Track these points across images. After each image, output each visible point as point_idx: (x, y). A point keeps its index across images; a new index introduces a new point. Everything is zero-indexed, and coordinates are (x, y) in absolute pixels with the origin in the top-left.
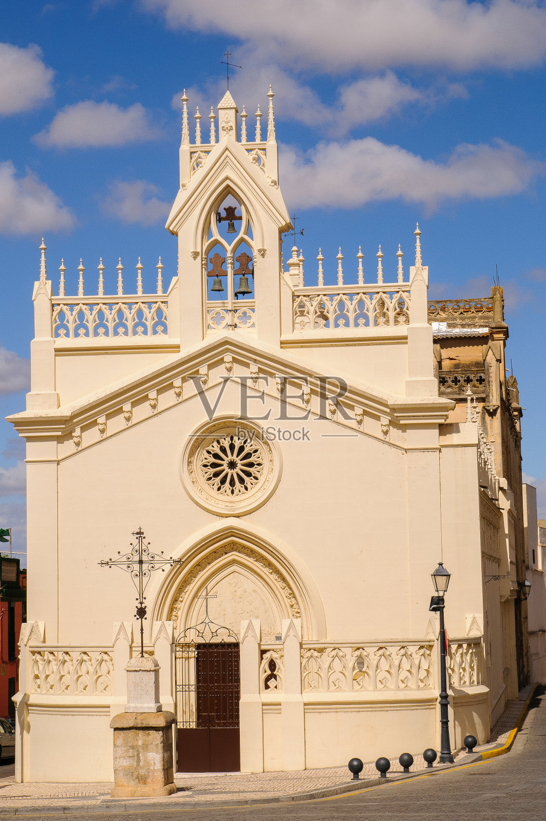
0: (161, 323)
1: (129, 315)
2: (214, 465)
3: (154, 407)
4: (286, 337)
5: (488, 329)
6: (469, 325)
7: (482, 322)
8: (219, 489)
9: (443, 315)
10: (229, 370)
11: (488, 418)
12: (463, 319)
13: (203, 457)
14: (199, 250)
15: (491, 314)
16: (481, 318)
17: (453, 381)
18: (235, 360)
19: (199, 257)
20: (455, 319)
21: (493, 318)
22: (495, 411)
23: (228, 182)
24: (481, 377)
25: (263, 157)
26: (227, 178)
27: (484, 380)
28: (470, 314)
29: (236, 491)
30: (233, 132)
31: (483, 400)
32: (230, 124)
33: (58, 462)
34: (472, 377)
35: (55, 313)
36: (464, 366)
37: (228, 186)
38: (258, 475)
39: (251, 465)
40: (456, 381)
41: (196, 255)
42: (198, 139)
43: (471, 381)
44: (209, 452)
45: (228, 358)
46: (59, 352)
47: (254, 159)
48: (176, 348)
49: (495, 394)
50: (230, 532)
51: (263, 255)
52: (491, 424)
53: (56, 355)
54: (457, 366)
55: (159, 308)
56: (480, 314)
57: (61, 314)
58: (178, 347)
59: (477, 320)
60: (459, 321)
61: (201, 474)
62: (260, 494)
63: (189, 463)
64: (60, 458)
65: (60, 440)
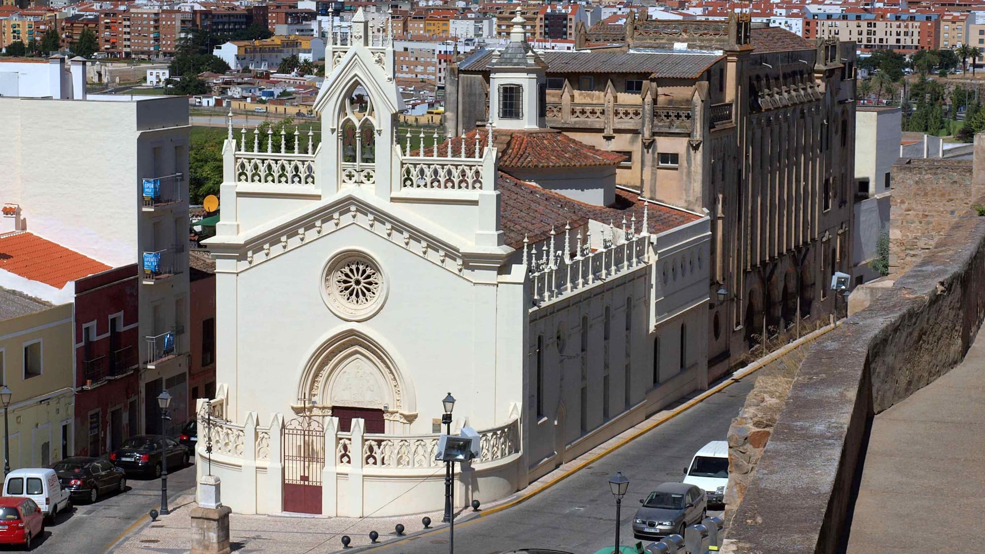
0: (310, 177)
1: (289, 169)
2: (345, 282)
3: (302, 240)
4: (395, 194)
5: (722, 51)
6: (706, 48)
7: (718, 45)
8: (348, 299)
9: (685, 36)
10: (354, 217)
11: (692, 152)
12: (702, 41)
13: (339, 276)
14: (335, 127)
15: (726, 37)
16: (717, 41)
17: (665, 116)
18: (357, 210)
19: (336, 133)
20: (694, 40)
21: (728, 41)
22: (698, 146)
23: (356, 78)
24: (688, 114)
25: (383, 58)
26: (356, 75)
27: (690, 117)
28: (708, 37)
29: (360, 302)
30: (362, 40)
31: (689, 135)
32: (360, 34)
33: (237, 274)
34: (681, 113)
35: (238, 164)
36: (676, 102)
37: (357, 80)
38: (375, 291)
39: (370, 283)
40: (668, 116)
41: (333, 130)
42: (339, 42)
43: (681, 116)
44: (342, 272)
45: (353, 208)
46: (240, 194)
47: (376, 61)
48: (318, 197)
49: (698, 130)
50: (351, 332)
51: (380, 134)
52: (695, 156)
53: (237, 196)
54: (670, 102)
55: (309, 165)
56: (717, 37)
57: (243, 166)
58: (320, 196)
59: (714, 42)
60: (698, 43)
61: (335, 287)
62: (374, 306)
63: (327, 280)
64: (239, 271)
65: (239, 259)
